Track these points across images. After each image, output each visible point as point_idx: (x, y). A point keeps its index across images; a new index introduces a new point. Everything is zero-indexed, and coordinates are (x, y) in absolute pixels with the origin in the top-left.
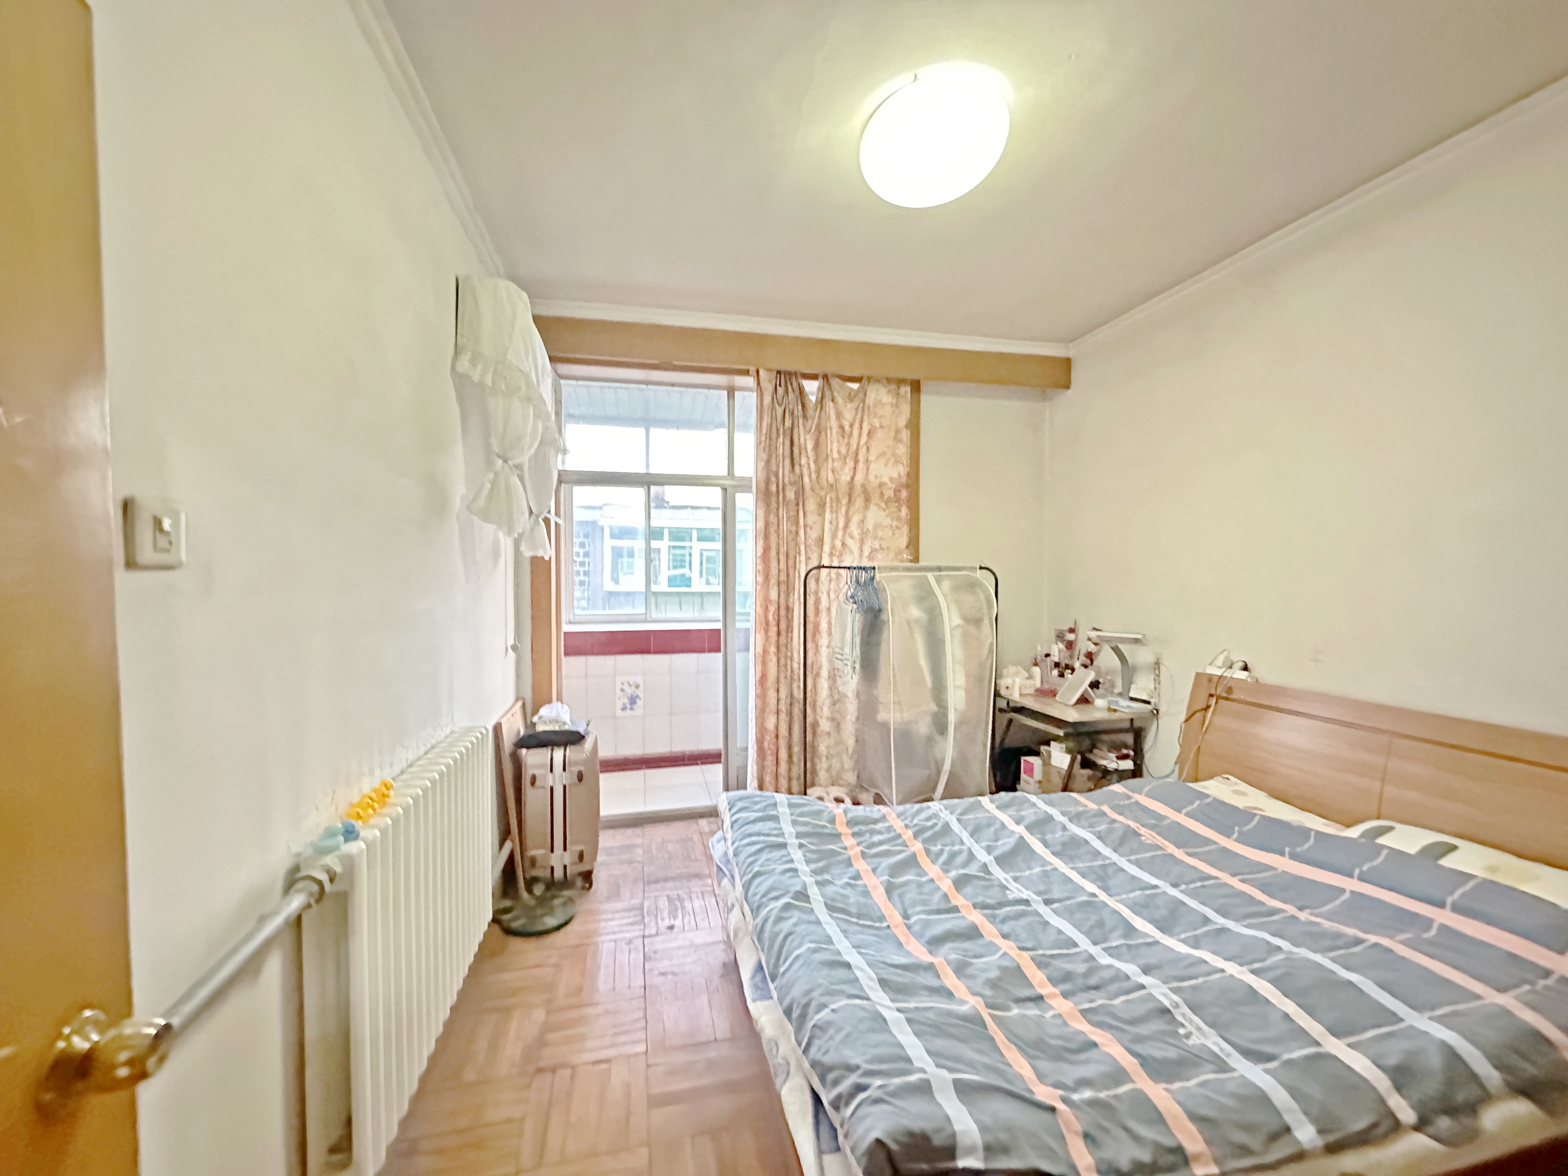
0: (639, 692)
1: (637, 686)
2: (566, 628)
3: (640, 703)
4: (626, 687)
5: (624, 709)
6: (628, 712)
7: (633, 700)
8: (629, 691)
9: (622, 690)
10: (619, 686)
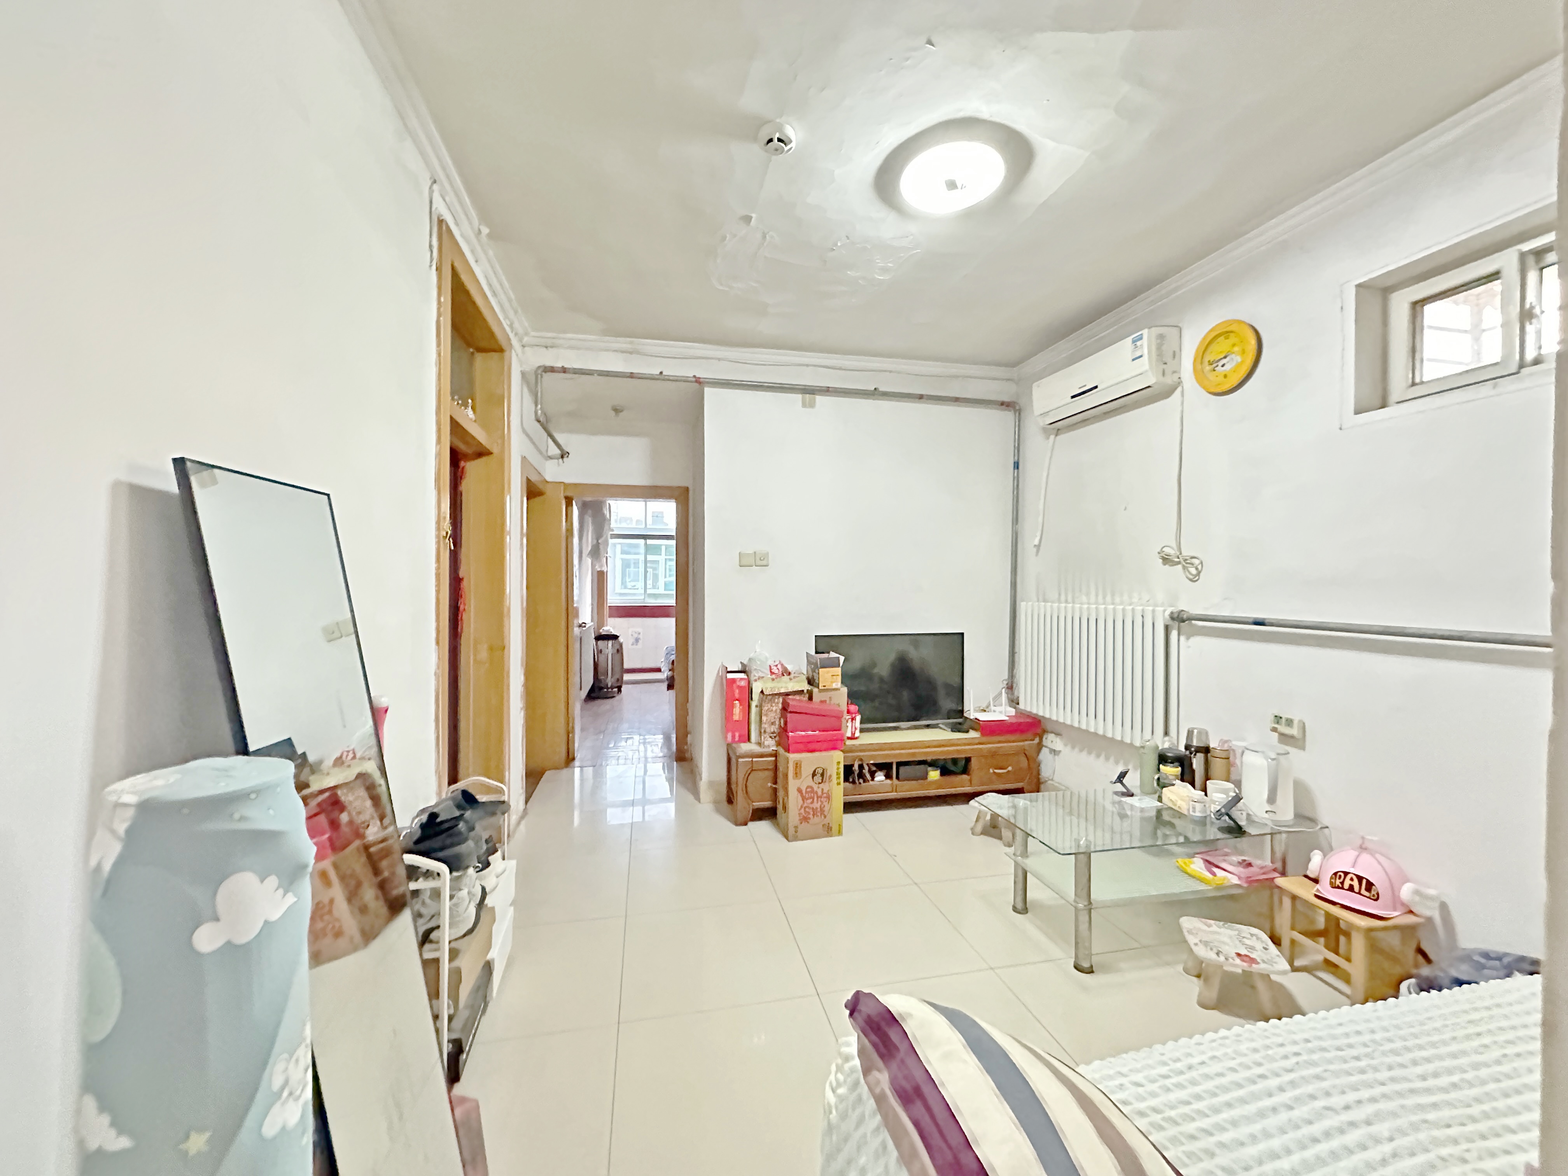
0: (641, 636)
1: (639, 634)
2: (609, 605)
3: (640, 642)
4: (634, 634)
5: (632, 645)
6: (634, 646)
7: (637, 640)
8: (636, 636)
9: (632, 635)
10: (630, 633)
